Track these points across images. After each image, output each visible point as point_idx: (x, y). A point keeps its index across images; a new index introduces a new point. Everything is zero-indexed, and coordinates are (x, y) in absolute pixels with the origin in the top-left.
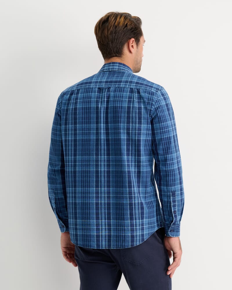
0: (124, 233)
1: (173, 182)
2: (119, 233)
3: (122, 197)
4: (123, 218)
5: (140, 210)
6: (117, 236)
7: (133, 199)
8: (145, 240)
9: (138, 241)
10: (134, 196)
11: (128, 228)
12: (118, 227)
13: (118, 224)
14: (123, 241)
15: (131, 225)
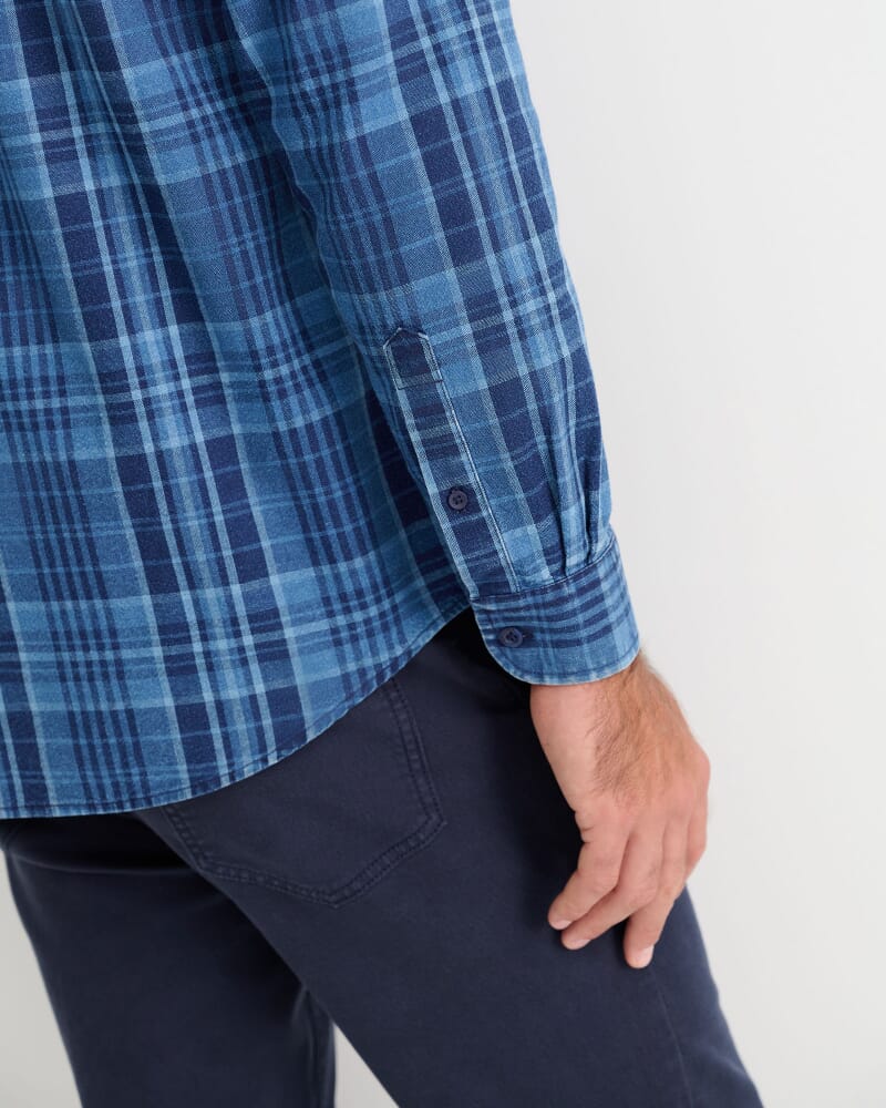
0: (125, 697)
1: (378, 250)
2: (81, 697)
3: (58, 418)
4: (92, 581)
5: (217, 507)
6: (73, 725)
7: (144, 425)
8: (311, 736)
9: (245, 743)
10: (147, 402)
11: (144, 653)
12: (66, 656)
13: (61, 629)
14: (124, 756)
15: (162, 629)
